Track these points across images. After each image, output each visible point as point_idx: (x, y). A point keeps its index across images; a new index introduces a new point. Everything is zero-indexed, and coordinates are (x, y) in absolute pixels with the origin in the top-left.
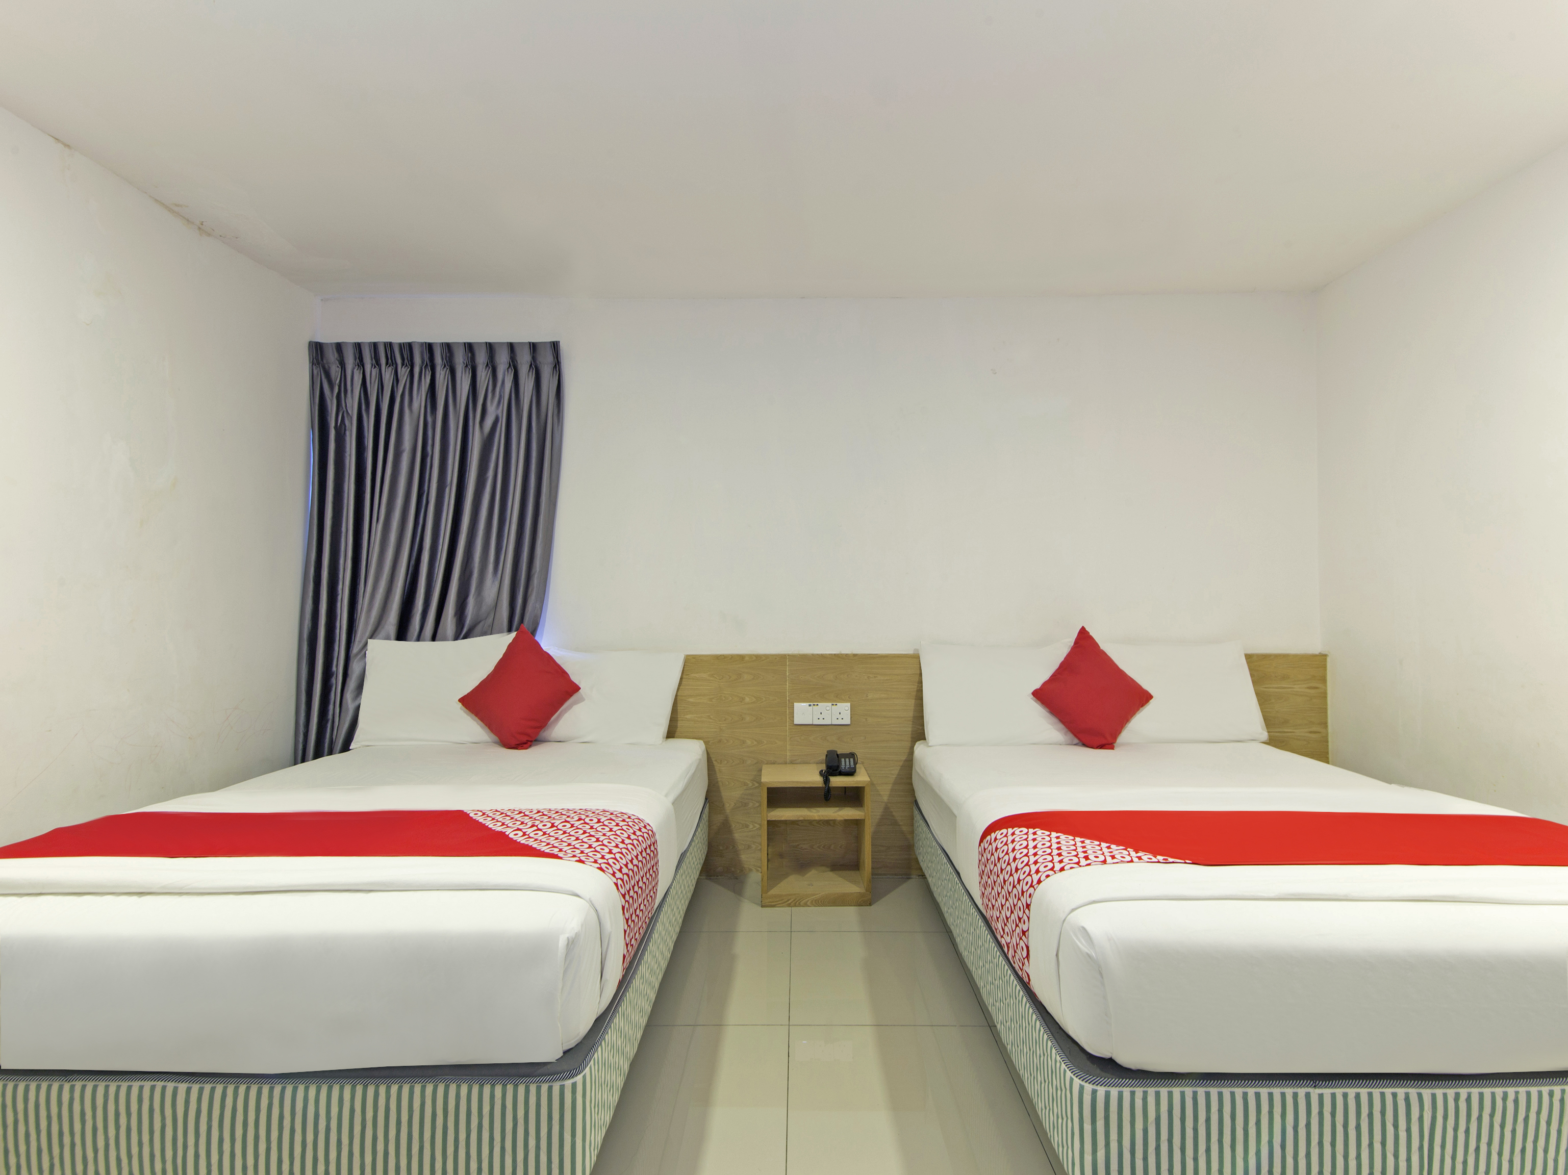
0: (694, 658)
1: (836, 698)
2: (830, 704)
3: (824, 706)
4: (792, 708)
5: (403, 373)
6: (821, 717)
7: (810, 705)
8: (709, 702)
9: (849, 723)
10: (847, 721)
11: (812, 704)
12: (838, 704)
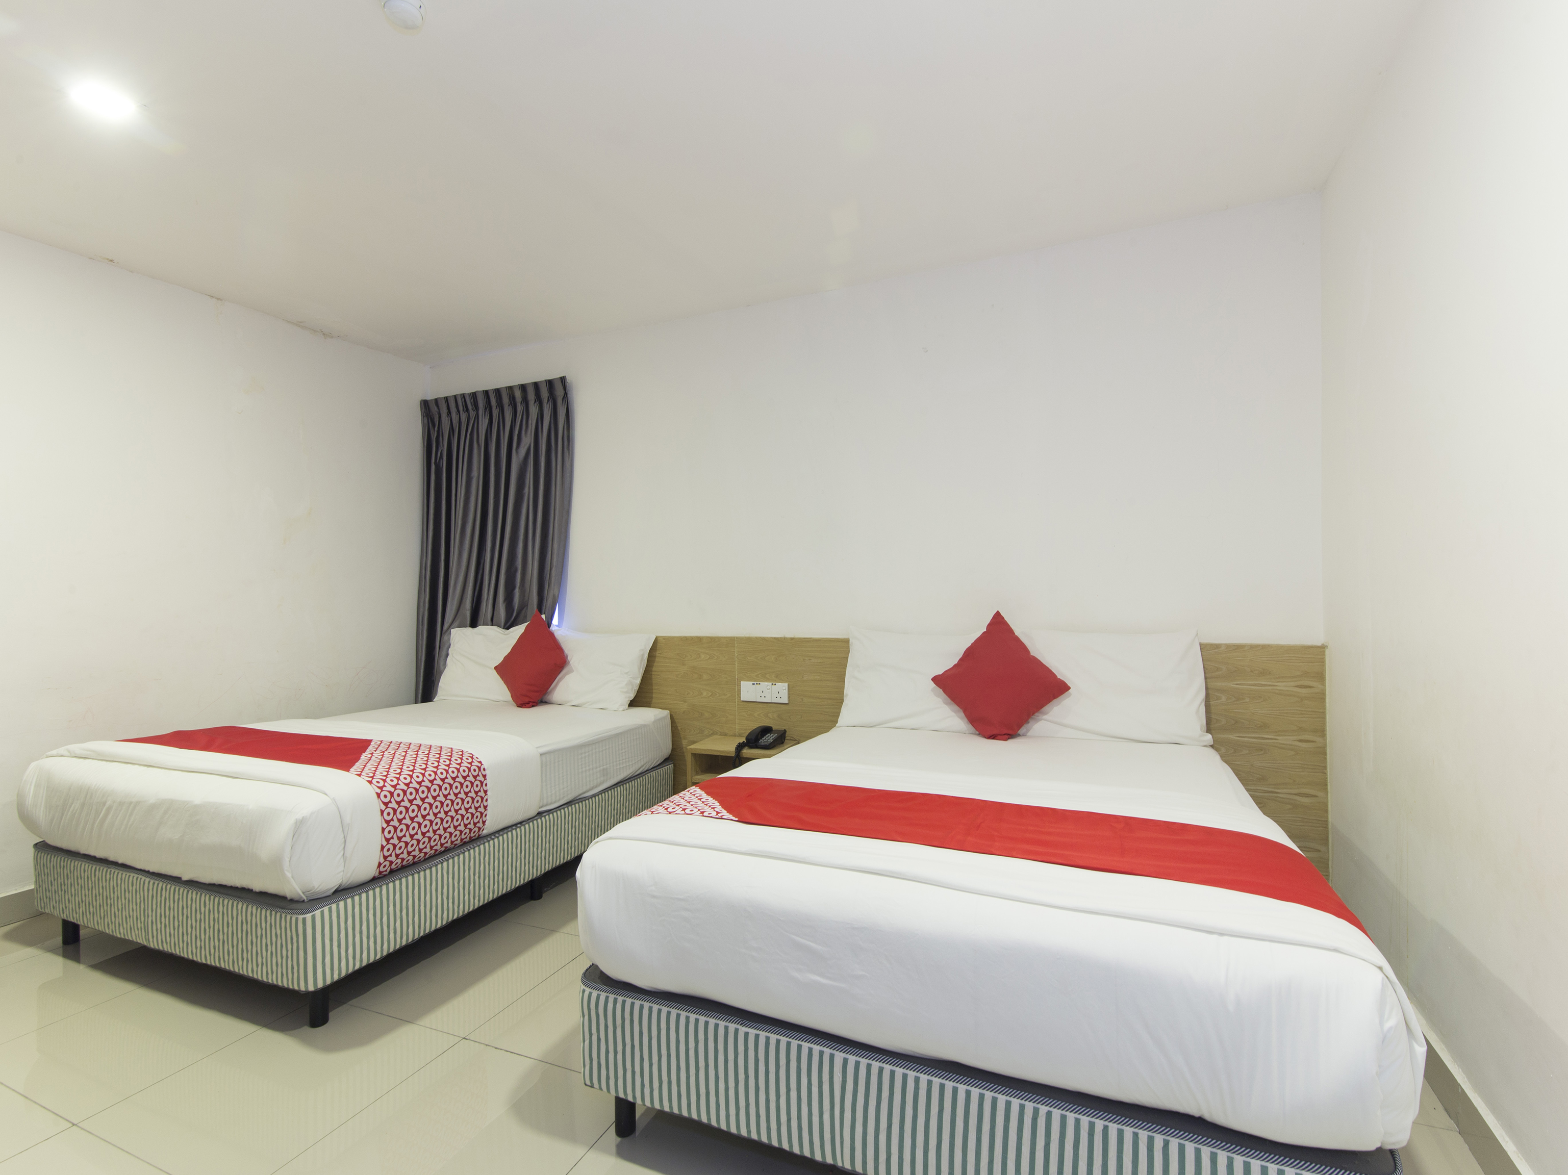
0: (664, 639)
1: (777, 677)
2: (771, 683)
3: (765, 685)
4: (739, 685)
5: (472, 414)
6: (763, 695)
7: (753, 684)
8: (676, 678)
9: (787, 702)
10: (785, 700)
11: (755, 683)
12: (777, 684)
